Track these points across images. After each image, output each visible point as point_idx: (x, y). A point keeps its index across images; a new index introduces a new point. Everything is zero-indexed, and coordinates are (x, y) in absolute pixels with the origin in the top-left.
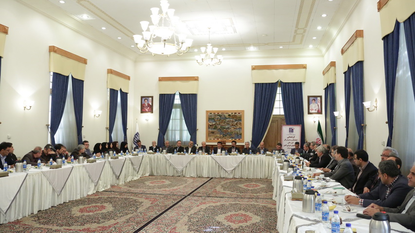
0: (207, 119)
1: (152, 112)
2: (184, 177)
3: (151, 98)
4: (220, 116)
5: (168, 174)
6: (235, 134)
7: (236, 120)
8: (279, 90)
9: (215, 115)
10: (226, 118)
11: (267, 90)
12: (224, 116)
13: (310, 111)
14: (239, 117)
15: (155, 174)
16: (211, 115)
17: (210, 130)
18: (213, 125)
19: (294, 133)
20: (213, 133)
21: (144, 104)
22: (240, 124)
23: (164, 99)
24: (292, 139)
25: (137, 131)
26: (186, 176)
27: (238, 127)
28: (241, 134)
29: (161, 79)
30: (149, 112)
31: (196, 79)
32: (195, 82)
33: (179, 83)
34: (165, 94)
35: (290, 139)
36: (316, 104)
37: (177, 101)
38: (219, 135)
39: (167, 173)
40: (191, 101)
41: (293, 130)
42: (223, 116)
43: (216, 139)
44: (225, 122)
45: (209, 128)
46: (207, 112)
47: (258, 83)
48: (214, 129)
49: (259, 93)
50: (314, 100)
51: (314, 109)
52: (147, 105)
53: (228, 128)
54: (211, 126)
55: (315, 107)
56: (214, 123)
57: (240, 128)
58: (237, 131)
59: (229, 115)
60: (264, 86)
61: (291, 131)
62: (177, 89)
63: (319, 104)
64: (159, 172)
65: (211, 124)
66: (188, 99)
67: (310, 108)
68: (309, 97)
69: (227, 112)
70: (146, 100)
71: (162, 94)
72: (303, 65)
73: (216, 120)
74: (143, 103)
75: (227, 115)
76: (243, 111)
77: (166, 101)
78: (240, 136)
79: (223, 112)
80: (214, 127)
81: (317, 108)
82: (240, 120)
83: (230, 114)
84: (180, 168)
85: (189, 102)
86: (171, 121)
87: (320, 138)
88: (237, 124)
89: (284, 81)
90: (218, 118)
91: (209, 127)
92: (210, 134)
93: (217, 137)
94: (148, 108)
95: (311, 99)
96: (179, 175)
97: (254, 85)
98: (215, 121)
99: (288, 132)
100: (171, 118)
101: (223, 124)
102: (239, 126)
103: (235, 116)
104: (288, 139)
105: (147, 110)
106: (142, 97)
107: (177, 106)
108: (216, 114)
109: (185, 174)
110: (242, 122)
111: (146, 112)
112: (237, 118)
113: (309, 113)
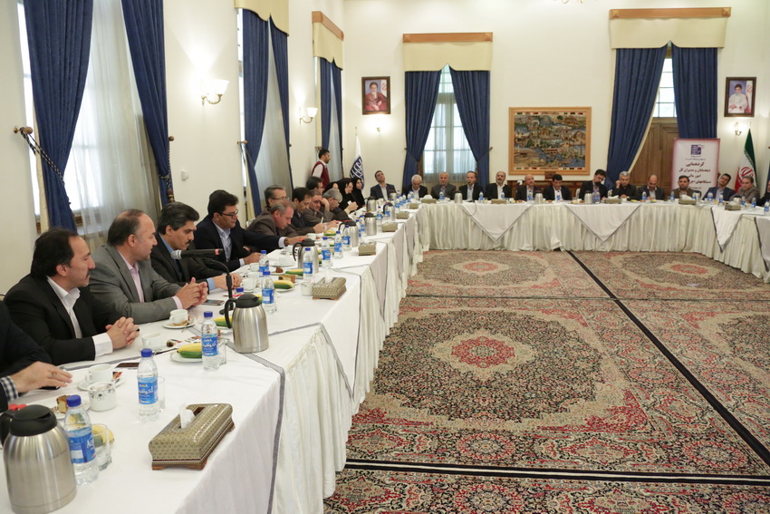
0: (510, 125)
1: (388, 111)
2: (505, 250)
3: (384, 82)
4: (539, 118)
5: (471, 246)
6: (571, 156)
7: (574, 128)
8: (668, 64)
9: (530, 118)
10: (553, 124)
11: (643, 63)
12: (549, 118)
13: (730, 111)
14: (581, 122)
15: (440, 246)
16: (519, 116)
17: (519, 149)
18: (524, 138)
19: (702, 156)
20: (524, 154)
21: (371, 94)
22: (583, 136)
23: (417, 83)
24: (697, 168)
25: (359, 153)
26: (511, 248)
27: (578, 143)
28: (584, 158)
29: (408, 39)
30: (380, 111)
31: (487, 38)
32: (485, 45)
33: (448, 46)
34: (418, 72)
35: (692, 167)
36: (744, 96)
37: (446, 86)
38: (536, 160)
39: (467, 243)
40: (477, 89)
41: (700, 149)
42: (546, 119)
43: (530, 169)
44: (550, 132)
45: (516, 145)
46: (512, 110)
47: (625, 49)
48: (528, 146)
49: (626, 70)
50: (739, 86)
51: (738, 106)
52: (376, 97)
53: (557, 145)
54: (519, 140)
55: (741, 101)
56: (526, 135)
57: (582, 145)
58: (576, 151)
59: (560, 118)
60: (637, 55)
61: (697, 151)
62: (445, 61)
63: (750, 95)
64: (450, 242)
65: (520, 136)
66: (471, 81)
67: (730, 104)
68: (729, 80)
69: (554, 111)
70: (374, 86)
71: (412, 73)
72: (722, 9)
73: (531, 127)
74: (367, 93)
75: (554, 118)
76: (589, 109)
77: (421, 89)
78: (580, 161)
79: (546, 111)
80: (526, 143)
81: (744, 103)
82: (583, 127)
83: (562, 114)
84: (496, 232)
85: (473, 89)
86: (432, 131)
87: (751, 167)
88: (575, 136)
89: (680, 44)
90: (535, 123)
91: (516, 142)
92: (517, 157)
93: (532, 163)
94: (380, 103)
95: (733, 83)
96: (495, 246)
97: (615, 52)
98: (528, 130)
99: (689, 155)
100: (433, 125)
101: (545, 136)
102: (580, 140)
103: (572, 119)
104: (689, 168)
105: (377, 108)
106: (364, 80)
107: (445, 99)
108: (532, 114)
109: (509, 244)
110: (585, 132)
111: (374, 111)
112: (576, 123)
113: (727, 114)
